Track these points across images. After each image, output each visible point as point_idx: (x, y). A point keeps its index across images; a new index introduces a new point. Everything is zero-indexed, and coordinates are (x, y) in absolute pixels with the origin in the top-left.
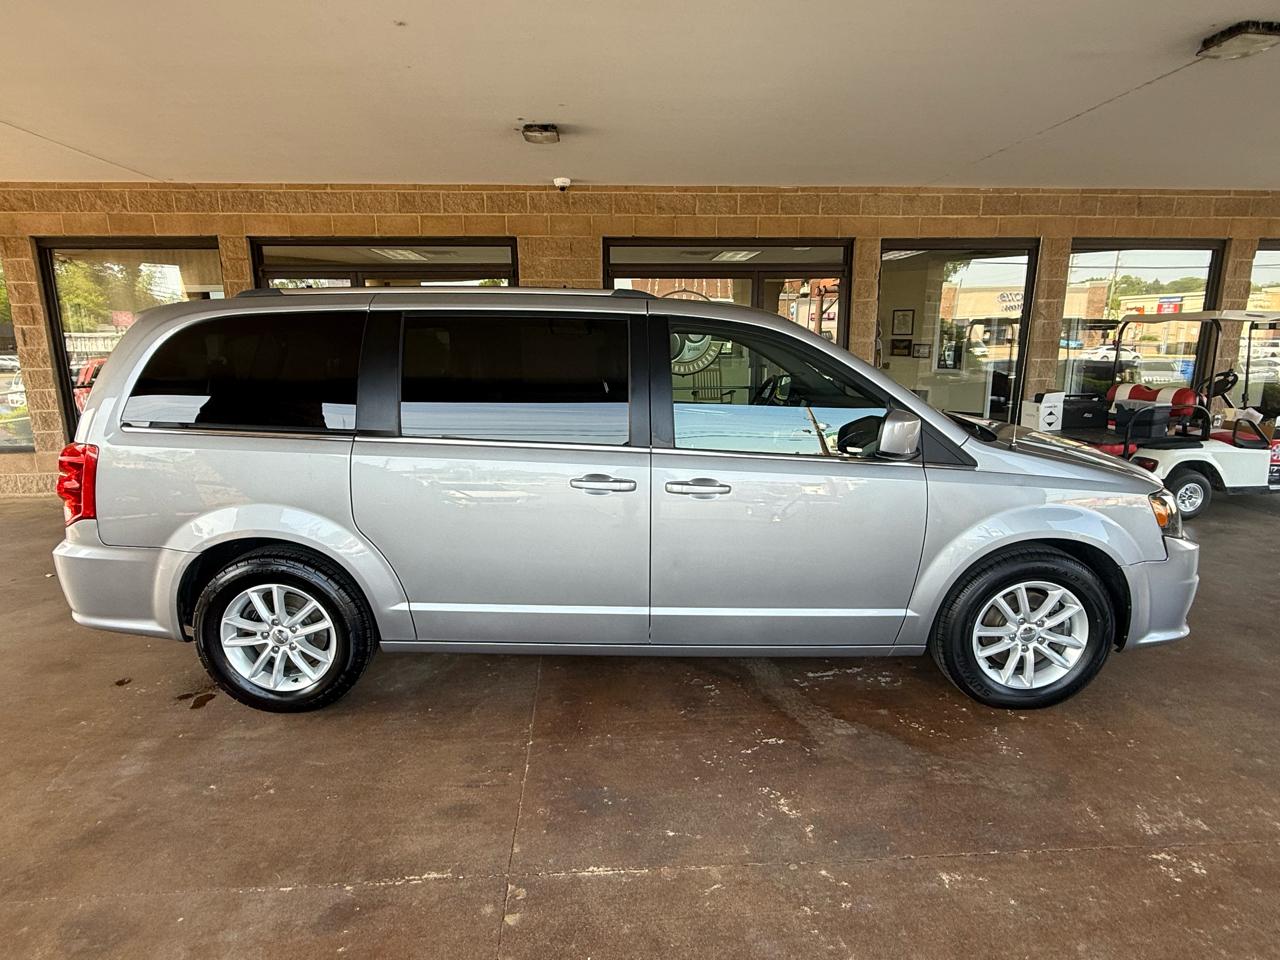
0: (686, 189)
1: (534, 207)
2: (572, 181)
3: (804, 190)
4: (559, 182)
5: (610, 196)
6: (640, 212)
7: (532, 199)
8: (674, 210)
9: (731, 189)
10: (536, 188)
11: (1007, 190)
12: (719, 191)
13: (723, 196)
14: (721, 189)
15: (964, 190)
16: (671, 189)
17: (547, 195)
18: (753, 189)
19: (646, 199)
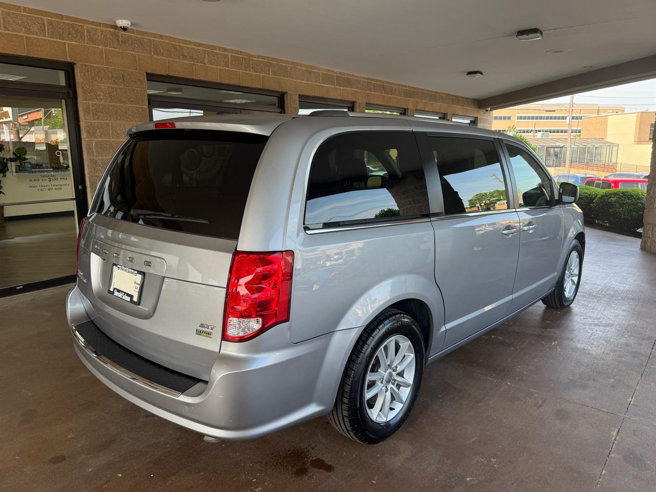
0: (200, 45)
1: (91, 40)
2: (132, 24)
3: (262, 57)
4: (122, 23)
5: (150, 41)
6: (171, 57)
7: (89, 32)
8: (192, 59)
9: (225, 50)
10: (92, 23)
11: (343, 74)
12: (219, 50)
13: (221, 54)
14: (220, 48)
15: (329, 71)
16: (189, 43)
17: (102, 31)
18: (237, 52)
19: (175, 47)
